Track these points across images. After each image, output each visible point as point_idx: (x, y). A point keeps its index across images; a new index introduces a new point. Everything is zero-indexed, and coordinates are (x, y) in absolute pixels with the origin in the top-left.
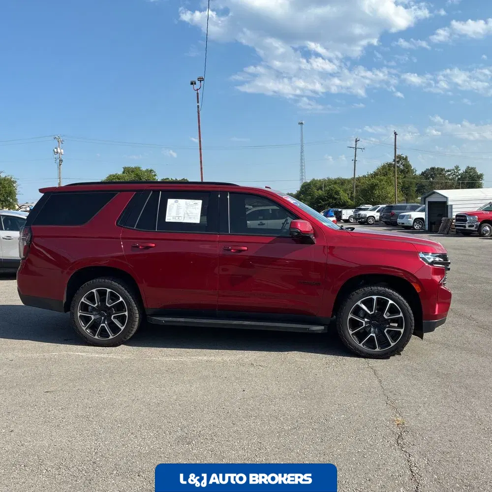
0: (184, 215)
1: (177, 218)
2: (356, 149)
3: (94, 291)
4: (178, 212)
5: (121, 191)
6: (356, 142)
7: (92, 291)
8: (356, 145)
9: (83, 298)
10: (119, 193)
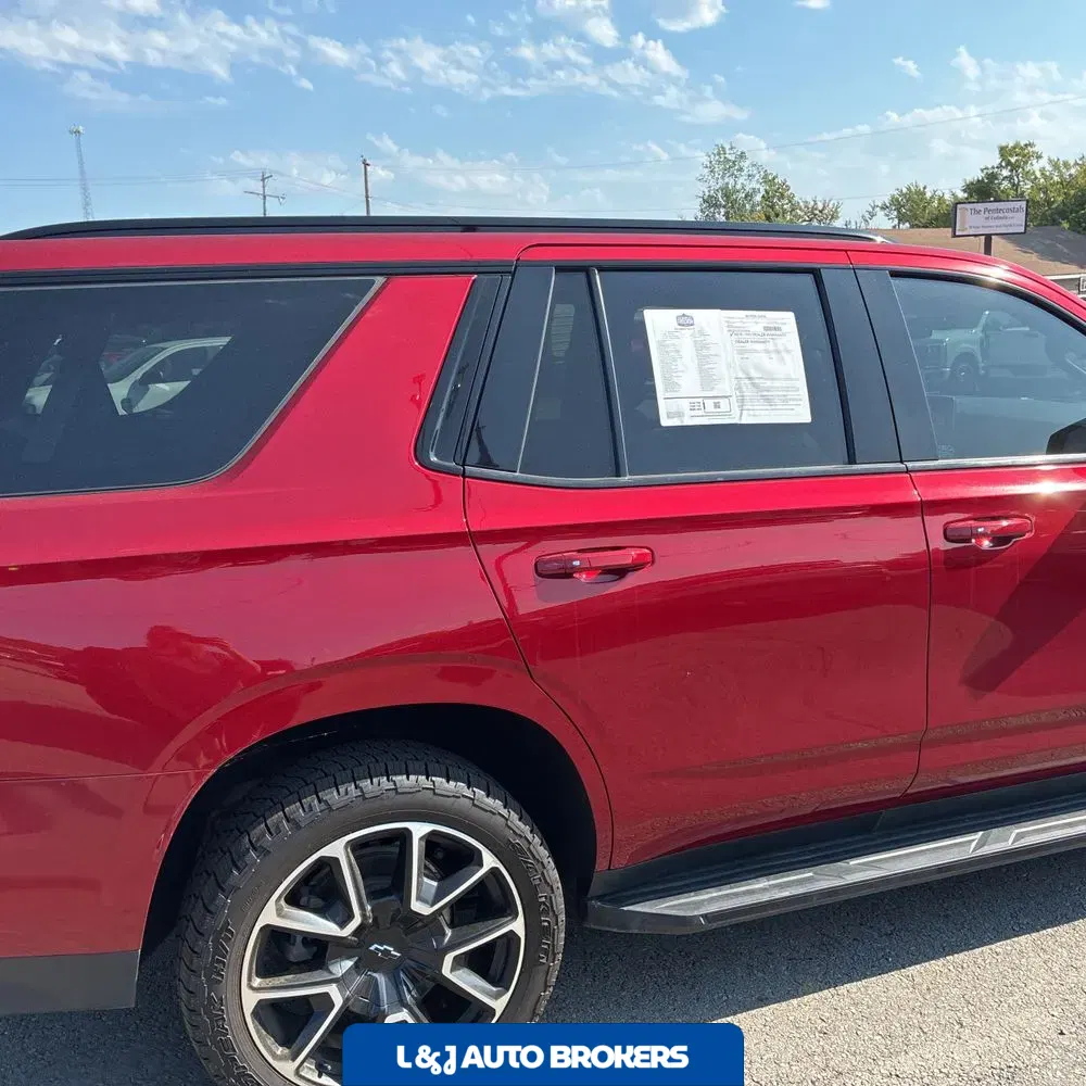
0: (739, 388)
1: (710, 404)
2: (265, 197)
3: (337, 849)
4: (707, 378)
5: (389, 272)
6: (263, 180)
7: (326, 852)
8: (264, 187)
9: (272, 903)
10: (379, 280)
